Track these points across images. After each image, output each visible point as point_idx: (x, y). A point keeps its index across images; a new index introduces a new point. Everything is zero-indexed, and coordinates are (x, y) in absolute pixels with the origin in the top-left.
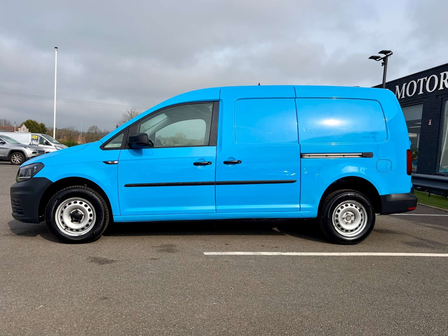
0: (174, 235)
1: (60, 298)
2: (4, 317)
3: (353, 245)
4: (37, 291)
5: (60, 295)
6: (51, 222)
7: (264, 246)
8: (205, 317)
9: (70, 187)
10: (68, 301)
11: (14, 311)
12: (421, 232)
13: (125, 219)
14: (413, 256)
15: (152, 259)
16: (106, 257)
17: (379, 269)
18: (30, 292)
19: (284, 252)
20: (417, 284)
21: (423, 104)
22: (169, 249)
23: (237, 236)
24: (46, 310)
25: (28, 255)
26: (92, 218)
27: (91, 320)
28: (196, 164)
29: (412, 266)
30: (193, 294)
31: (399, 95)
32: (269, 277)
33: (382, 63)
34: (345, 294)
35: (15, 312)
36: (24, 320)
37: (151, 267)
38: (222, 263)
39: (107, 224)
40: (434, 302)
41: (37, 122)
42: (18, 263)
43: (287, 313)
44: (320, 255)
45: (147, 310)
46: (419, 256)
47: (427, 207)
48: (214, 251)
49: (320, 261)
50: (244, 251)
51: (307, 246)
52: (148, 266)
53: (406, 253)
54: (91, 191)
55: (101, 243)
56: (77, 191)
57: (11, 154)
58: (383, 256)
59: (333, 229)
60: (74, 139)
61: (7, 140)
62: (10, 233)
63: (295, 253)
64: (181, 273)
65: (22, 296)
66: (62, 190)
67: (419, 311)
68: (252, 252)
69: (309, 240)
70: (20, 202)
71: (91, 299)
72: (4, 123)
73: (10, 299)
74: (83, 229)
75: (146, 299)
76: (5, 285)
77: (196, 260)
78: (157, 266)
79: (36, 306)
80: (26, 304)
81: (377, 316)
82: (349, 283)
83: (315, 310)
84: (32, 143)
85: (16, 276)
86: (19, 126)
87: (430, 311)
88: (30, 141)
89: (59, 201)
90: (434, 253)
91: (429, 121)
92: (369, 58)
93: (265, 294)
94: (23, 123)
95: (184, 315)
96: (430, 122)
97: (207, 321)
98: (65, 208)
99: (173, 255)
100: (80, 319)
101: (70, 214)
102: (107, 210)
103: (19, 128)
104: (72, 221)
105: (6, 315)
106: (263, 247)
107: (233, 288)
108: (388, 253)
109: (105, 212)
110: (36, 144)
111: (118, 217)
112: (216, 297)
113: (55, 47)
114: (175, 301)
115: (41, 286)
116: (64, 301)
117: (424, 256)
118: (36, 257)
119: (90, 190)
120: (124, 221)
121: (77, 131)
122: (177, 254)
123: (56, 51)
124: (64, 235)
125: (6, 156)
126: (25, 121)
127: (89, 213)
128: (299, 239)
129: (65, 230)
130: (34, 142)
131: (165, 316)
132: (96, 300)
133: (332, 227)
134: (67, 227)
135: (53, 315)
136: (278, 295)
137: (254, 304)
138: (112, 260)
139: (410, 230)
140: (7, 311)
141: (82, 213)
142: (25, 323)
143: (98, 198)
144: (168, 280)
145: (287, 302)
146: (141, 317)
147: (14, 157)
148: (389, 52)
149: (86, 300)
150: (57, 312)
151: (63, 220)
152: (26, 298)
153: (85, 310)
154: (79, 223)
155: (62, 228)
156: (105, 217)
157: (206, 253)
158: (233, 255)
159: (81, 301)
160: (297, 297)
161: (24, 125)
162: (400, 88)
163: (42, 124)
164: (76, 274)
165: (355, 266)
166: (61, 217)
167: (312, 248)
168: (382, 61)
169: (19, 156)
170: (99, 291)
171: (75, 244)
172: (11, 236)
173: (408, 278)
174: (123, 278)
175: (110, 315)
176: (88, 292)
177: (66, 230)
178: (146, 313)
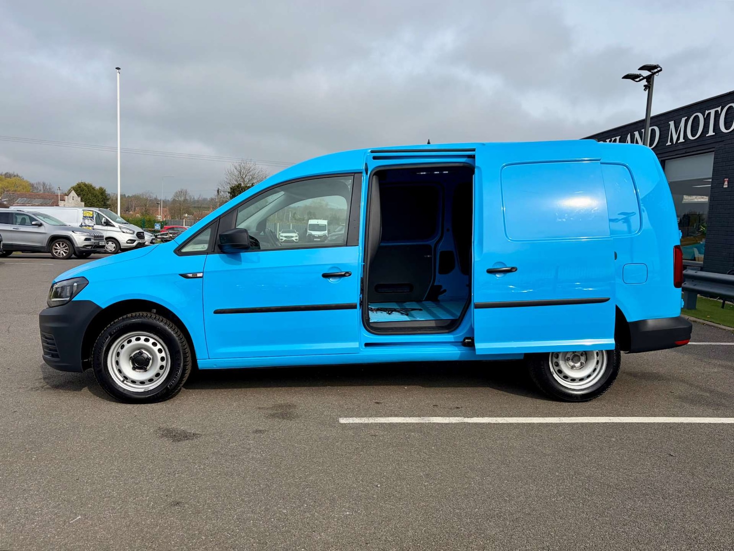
0: (295, 386)
1: (108, 504)
2: (21, 537)
3: (584, 403)
4: (75, 489)
5: (109, 497)
6: (101, 370)
7: (436, 406)
8: (330, 538)
9: (129, 315)
10: (121, 508)
11: (38, 526)
12: (700, 377)
13: (215, 365)
14: (681, 423)
15: (257, 431)
16: (186, 427)
17: (622, 448)
18: (63, 492)
19: (468, 417)
20: (681, 476)
21: (714, 153)
22: (285, 413)
23: (395, 388)
24: (85, 524)
25: (65, 424)
26: (164, 363)
27: (152, 543)
28: (326, 276)
29: (678, 442)
30: (315, 496)
31: (675, 137)
32: (438, 464)
33: (645, 86)
34: (560, 496)
35: (38, 528)
36: (51, 542)
37: (254, 447)
38: (367, 439)
39: (188, 372)
40: (706, 510)
41: (94, 185)
42: (50, 440)
43: (461, 530)
44: (527, 422)
45: (240, 525)
46: (691, 423)
47: (717, 327)
48: (357, 416)
49: (525, 434)
50: (404, 416)
51: (507, 406)
52: (249, 444)
53: (671, 416)
54: (162, 321)
55: (179, 402)
56: (140, 322)
57: (52, 242)
58: (632, 423)
59: (550, 377)
60: (151, 211)
61: (45, 220)
62: (41, 385)
63: (486, 418)
64: (300, 457)
65: (51, 500)
66: (117, 320)
67: (678, 527)
68: (417, 418)
69: (512, 393)
70: (53, 340)
71: (155, 506)
72: (42, 188)
73: (32, 505)
74: (151, 380)
75: (241, 505)
76: (26, 480)
77: (325, 433)
78: (263, 445)
79: (70, 517)
80: (56, 514)
81: (608, 538)
82: (569, 475)
83: (507, 525)
84: (85, 223)
85: (44, 463)
86: (66, 192)
87: (697, 528)
88: (82, 220)
89: (112, 337)
90: (718, 416)
91: (724, 181)
92: (623, 78)
93: (429, 495)
94: (72, 188)
95: (297, 533)
96: (726, 183)
97: (332, 546)
98: (122, 348)
99: (290, 423)
100: (135, 542)
101: (131, 358)
102: (188, 350)
103: (66, 197)
104: (134, 368)
105: (25, 533)
106: (436, 408)
107: (379, 486)
108: (641, 418)
109: (185, 354)
110: (90, 225)
111: (204, 362)
112: (350, 502)
113: (116, 67)
114: (285, 508)
115: (81, 481)
116: (114, 508)
117: (700, 423)
118: (77, 428)
119: (161, 319)
120: (215, 367)
121: (156, 199)
122: (296, 422)
123: (118, 74)
124: (122, 390)
125: (43, 245)
126: (75, 184)
127: (159, 356)
128: (496, 391)
129: (123, 382)
130: (87, 222)
131: (267, 536)
132: (163, 506)
133: (548, 375)
134: (126, 378)
135: (96, 532)
136: (451, 497)
137: (410, 514)
138: (193, 434)
139: (683, 374)
140: (27, 526)
141: (149, 356)
142: (51, 547)
143: (172, 333)
144: (278, 470)
145: (464, 510)
146: (230, 538)
147: (57, 247)
148: (655, 67)
149: (148, 506)
150: (102, 528)
151: (120, 367)
152: (57, 503)
153: (144, 525)
154: (145, 371)
155: (119, 379)
156: (185, 362)
157: (343, 421)
158: (385, 423)
159: (139, 507)
160: (481, 501)
161: (73, 192)
162: (677, 124)
163: (101, 189)
164: (136, 459)
165: (582, 443)
166: (117, 363)
167: (515, 409)
168: (644, 82)
169: (64, 245)
170: (169, 490)
171: (138, 405)
172: (43, 389)
173: (668, 464)
174: (208, 466)
175: (182, 535)
176: (152, 492)
177: (125, 382)
178: (238, 531)
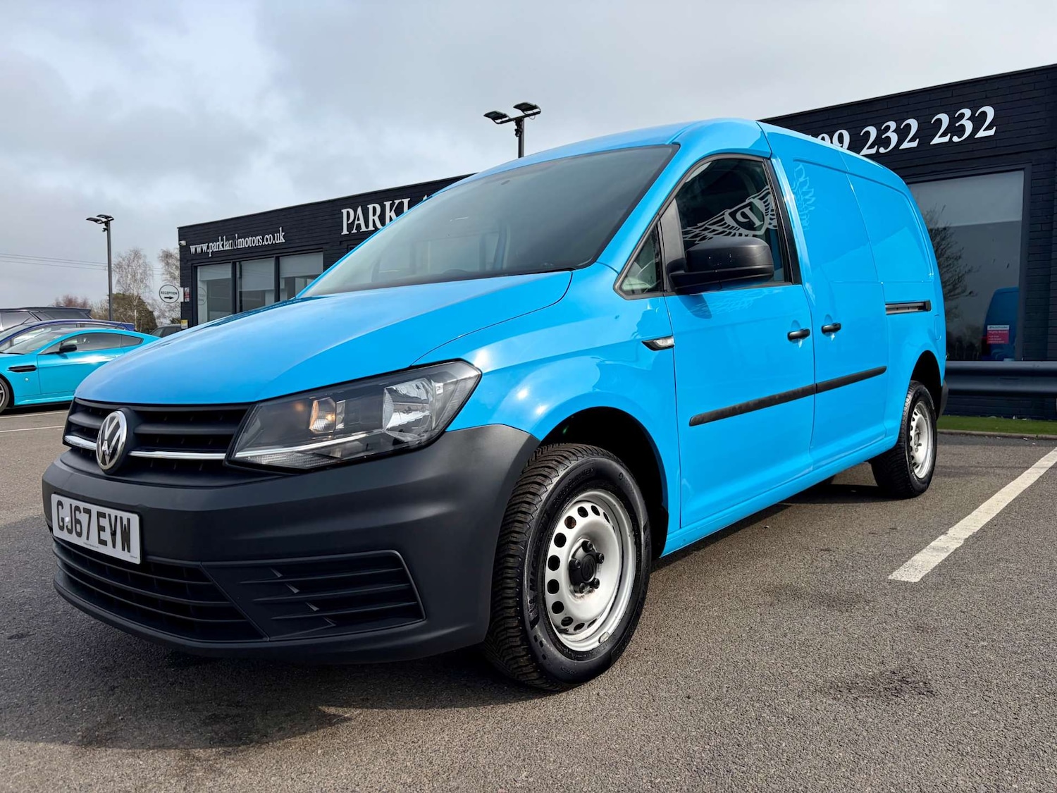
13: (684, 540)
98: (560, 544)
111: (673, 538)
120: (681, 545)
134: (567, 621)
138: (896, 674)
148: (532, 107)
157: (907, 579)
158: (941, 565)
168: (513, 125)
